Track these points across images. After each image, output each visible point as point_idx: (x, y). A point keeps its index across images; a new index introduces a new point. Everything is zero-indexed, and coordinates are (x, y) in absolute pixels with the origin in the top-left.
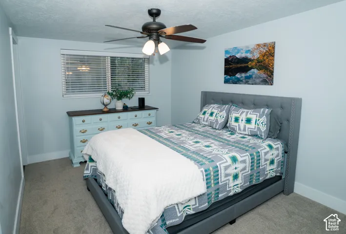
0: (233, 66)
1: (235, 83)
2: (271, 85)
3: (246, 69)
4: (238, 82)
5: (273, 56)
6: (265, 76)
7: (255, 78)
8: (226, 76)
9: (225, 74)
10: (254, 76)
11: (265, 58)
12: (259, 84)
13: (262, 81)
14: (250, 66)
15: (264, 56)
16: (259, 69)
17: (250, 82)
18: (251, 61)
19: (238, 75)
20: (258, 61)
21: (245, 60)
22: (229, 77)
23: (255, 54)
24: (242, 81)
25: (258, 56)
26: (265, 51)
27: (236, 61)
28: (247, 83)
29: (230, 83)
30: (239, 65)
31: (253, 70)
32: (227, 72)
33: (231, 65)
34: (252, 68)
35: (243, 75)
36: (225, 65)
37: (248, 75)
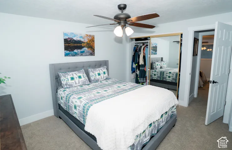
0: (72, 45)
1: (74, 56)
2: (94, 55)
3: (81, 47)
4: (76, 55)
5: (94, 42)
6: (91, 51)
7: (86, 52)
8: (66, 51)
9: (65, 50)
10: (85, 51)
11: (91, 42)
12: (88, 55)
13: (90, 54)
14: (83, 46)
15: (90, 41)
16: (88, 48)
17: (83, 55)
18: (83, 43)
19: (76, 51)
20: (87, 44)
21: (80, 42)
22: (69, 52)
23: (85, 39)
24: (78, 54)
25: (87, 41)
26: (90, 39)
27: (74, 41)
28: (82, 55)
29: (70, 56)
30: (76, 45)
31: (85, 48)
32: (66, 48)
33: (70, 44)
34: (84, 47)
35: (79, 51)
36: (65, 44)
37: (82, 51)
